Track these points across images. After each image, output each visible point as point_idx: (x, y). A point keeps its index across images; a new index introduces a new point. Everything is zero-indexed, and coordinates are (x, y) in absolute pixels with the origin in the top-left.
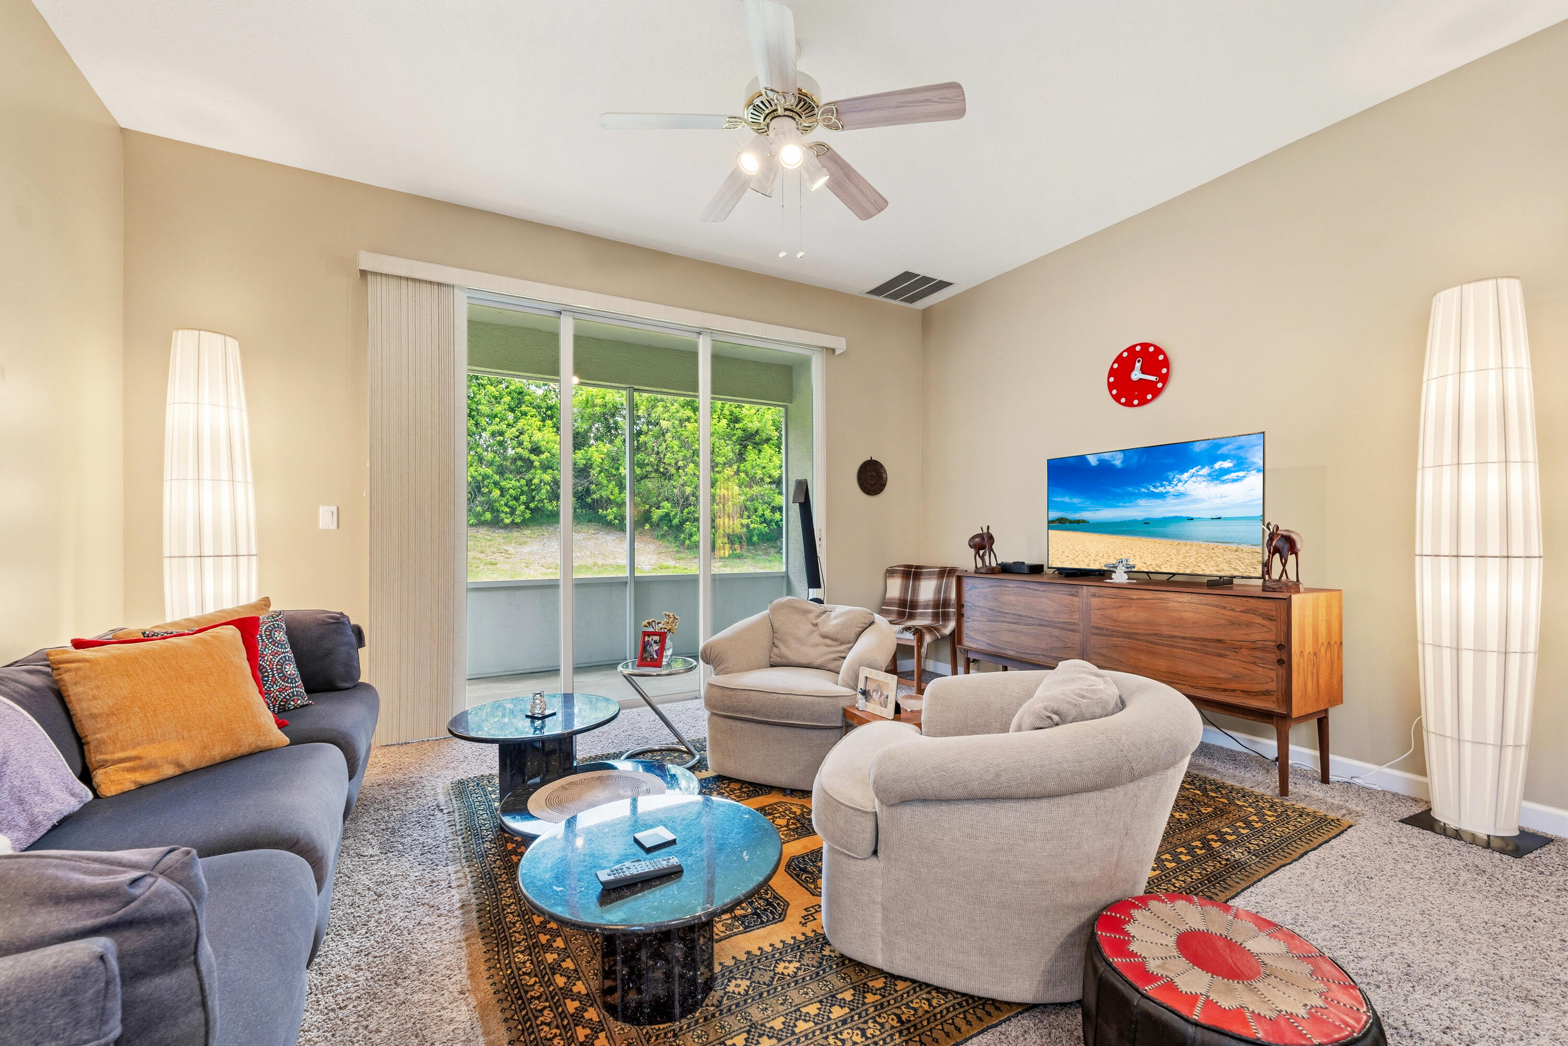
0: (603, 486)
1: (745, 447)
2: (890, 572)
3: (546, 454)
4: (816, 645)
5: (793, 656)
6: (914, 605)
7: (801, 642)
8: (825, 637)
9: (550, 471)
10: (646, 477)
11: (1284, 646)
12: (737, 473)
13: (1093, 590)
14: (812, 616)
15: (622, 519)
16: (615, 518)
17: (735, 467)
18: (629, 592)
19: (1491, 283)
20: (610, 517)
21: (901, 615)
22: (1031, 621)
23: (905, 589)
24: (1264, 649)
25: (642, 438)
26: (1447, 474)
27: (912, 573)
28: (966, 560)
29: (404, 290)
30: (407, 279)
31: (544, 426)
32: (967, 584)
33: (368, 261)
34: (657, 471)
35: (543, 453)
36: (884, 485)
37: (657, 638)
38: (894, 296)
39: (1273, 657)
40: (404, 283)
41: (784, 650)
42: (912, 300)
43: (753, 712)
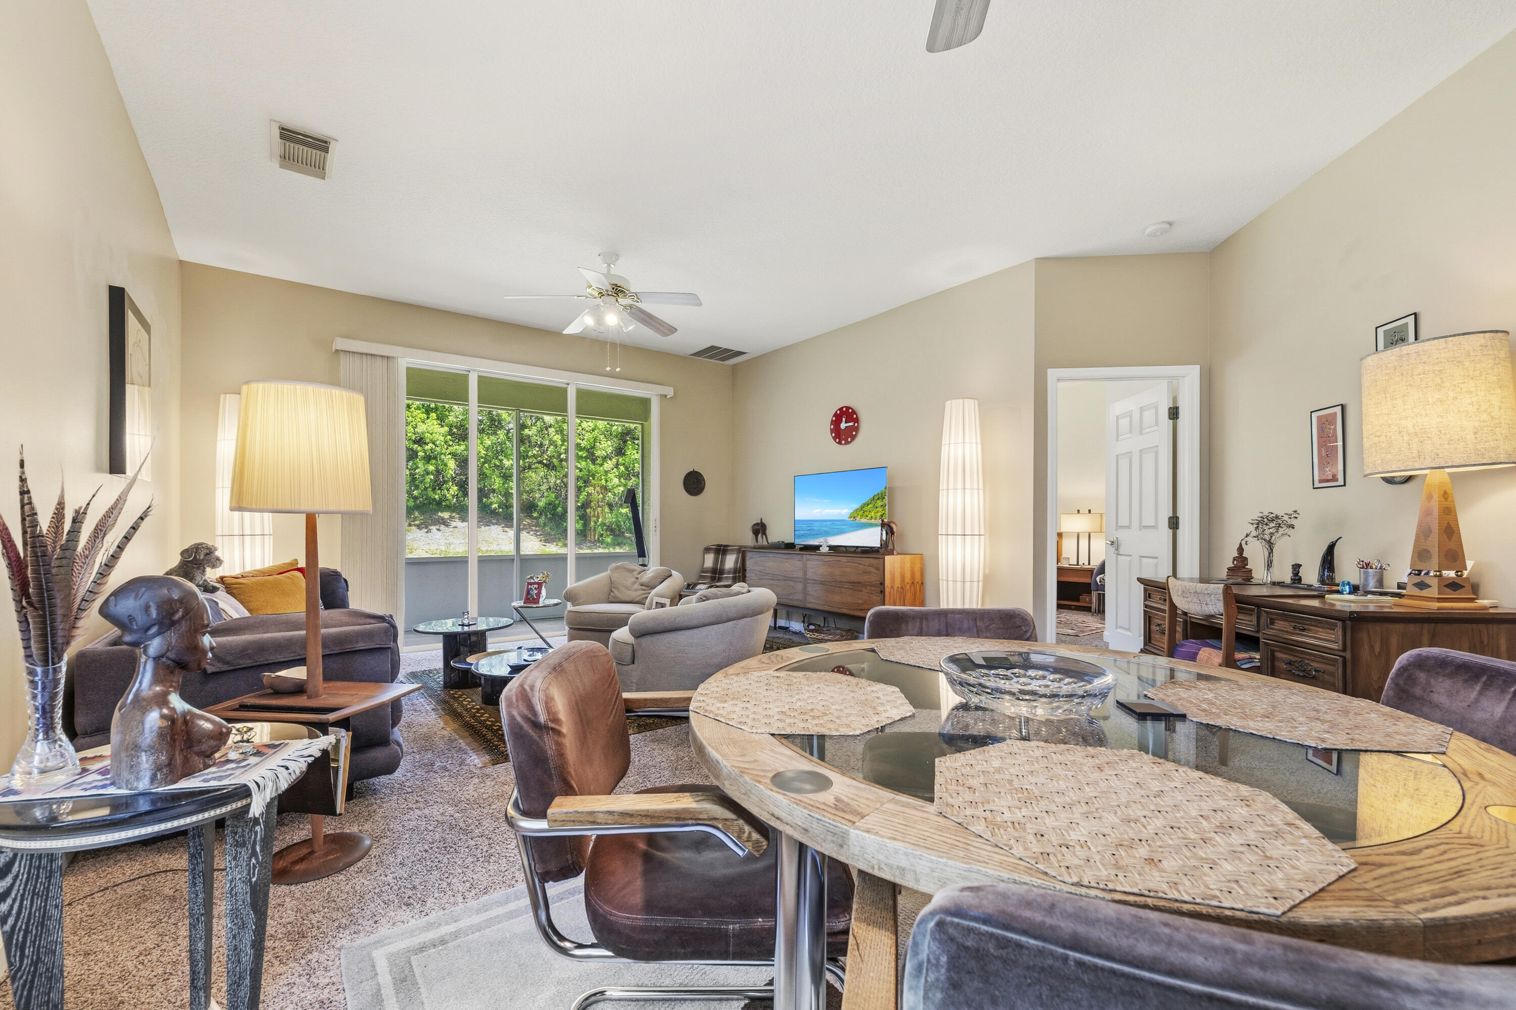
0: (487, 476)
1: (625, 442)
2: (707, 550)
3: (431, 445)
4: (636, 590)
5: (621, 596)
6: (722, 572)
7: (628, 589)
8: (642, 585)
9: (433, 461)
10: (530, 468)
11: (882, 584)
12: (617, 466)
13: (808, 557)
14: (635, 573)
15: (508, 506)
16: (499, 507)
17: (614, 460)
18: (516, 566)
19: (961, 400)
20: (495, 506)
21: (713, 579)
22: (780, 578)
23: (716, 561)
24: (874, 586)
25: (526, 431)
26: (960, 492)
27: (721, 551)
28: (748, 539)
29: (365, 360)
30: (367, 354)
31: (428, 418)
32: (748, 555)
33: (340, 344)
34: (540, 462)
35: (427, 444)
36: (703, 489)
37: (536, 586)
38: (711, 357)
39: (878, 590)
40: (364, 357)
41: (617, 593)
42: (723, 359)
43: (592, 625)
